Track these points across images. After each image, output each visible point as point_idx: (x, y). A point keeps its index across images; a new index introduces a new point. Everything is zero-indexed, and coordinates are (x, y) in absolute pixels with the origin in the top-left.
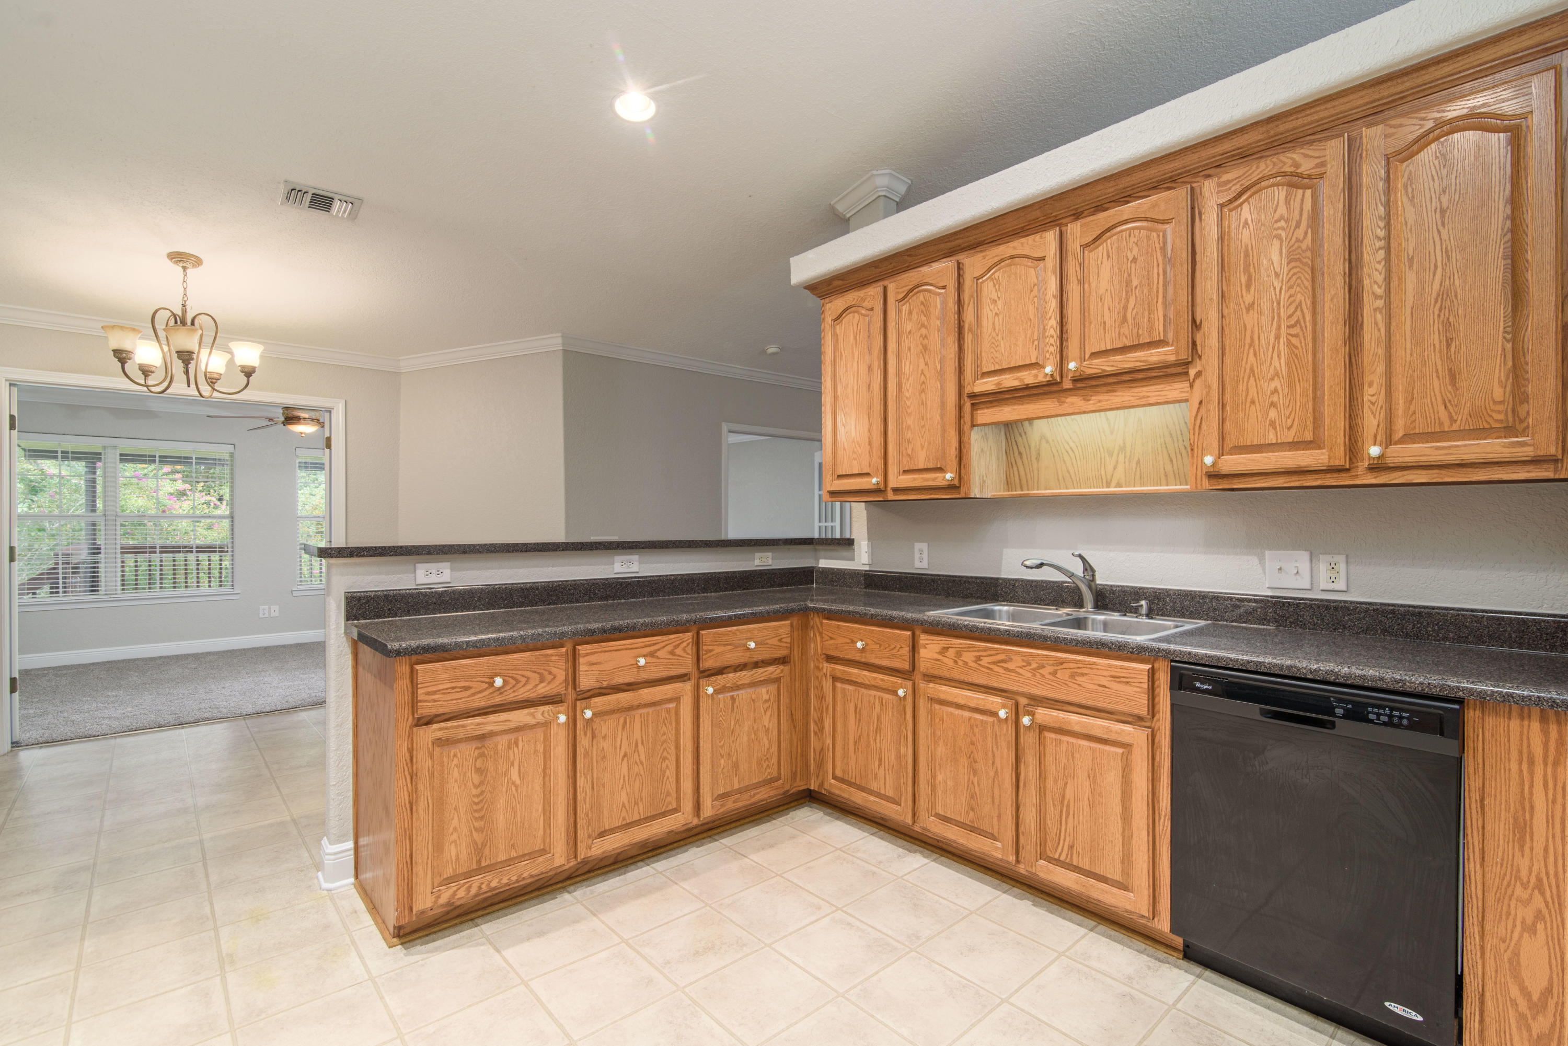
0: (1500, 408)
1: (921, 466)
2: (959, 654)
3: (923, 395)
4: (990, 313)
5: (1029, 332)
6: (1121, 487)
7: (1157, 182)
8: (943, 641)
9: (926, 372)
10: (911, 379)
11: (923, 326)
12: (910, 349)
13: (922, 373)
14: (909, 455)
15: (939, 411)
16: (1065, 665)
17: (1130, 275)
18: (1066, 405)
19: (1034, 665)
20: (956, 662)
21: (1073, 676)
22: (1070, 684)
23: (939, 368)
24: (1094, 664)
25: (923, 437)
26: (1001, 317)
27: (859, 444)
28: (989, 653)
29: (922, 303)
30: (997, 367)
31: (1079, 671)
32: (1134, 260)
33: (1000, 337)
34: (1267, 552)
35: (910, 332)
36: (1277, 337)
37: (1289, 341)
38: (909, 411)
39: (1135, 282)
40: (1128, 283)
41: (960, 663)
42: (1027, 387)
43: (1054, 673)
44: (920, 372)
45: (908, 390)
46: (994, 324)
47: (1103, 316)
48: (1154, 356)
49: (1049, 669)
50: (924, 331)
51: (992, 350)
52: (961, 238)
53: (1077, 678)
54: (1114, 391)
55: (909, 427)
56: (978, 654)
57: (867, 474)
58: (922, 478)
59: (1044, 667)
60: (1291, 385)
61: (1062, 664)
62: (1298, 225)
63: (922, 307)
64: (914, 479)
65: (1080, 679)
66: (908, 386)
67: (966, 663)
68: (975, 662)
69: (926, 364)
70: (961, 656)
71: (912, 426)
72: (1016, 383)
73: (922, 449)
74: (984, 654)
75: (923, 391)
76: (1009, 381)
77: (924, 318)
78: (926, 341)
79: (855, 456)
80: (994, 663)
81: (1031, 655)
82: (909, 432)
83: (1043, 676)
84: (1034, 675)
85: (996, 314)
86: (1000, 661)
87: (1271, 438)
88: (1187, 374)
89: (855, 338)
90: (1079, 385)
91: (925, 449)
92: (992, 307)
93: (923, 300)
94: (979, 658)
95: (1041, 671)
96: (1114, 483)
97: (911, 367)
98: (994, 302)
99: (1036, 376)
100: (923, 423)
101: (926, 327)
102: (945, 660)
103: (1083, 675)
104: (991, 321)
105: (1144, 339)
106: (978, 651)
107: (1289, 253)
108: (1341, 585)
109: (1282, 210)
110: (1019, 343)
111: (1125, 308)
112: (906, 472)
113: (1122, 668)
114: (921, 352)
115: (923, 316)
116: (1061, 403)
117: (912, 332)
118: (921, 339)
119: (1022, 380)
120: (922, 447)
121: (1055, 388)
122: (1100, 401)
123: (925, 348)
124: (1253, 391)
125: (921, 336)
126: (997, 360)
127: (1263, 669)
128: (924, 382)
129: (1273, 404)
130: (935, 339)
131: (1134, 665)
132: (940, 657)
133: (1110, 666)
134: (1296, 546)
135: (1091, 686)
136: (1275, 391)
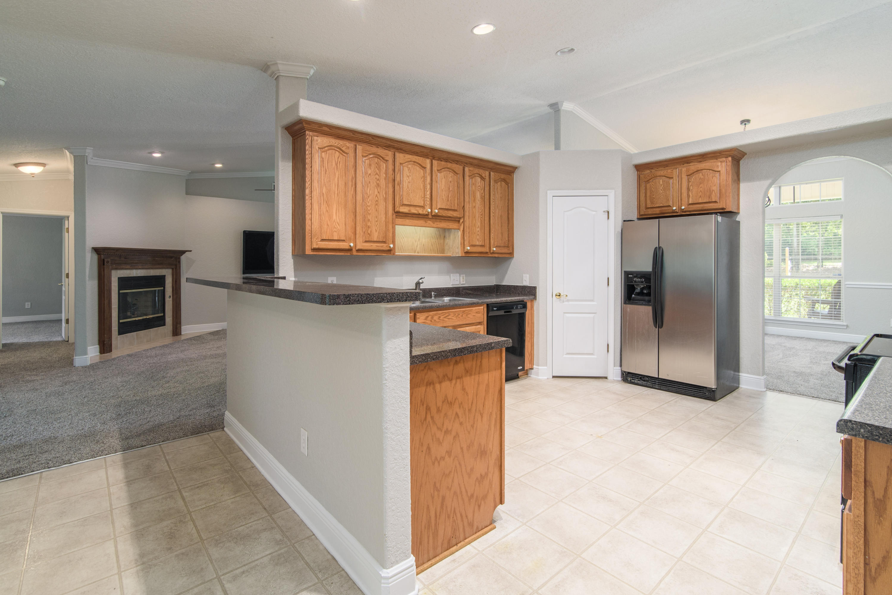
0: (507, 242)
1: (375, 240)
2: (432, 318)
3: (377, 206)
4: (406, 181)
5: (421, 193)
6: (419, 253)
7: (455, 160)
8: (426, 314)
9: (378, 196)
10: (370, 198)
11: (377, 174)
12: (370, 182)
13: (376, 196)
14: (369, 234)
15: (385, 216)
16: (465, 312)
17: (449, 186)
18: (427, 223)
19: (457, 315)
20: (431, 321)
21: (467, 315)
22: (466, 318)
23: (385, 197)
24: (472, 310)
25: (376, 226)
26: (411, 184)
27: (338, 223)
28: (443, 314)
29: (377, 163)
30: (409, 203)
31: (468, 313)
32: (451, 182)
33: (410, 192)
34: (451, 275)
35: (370, 174)
36: (479, 217)
37: (481, 220)
38: (369, 212)
39: (451, 189)
40: (449, 189)
41: (433, 321)
42: (419, 214)
43: (462, 316)
44: (375, 195)
45: (369, 202)
46: (408, 185)
47: (443, 197)
48: (455, 214)
49: (461, 314)
50: (377, 176)
51: (407, 196)
52: (397, 144)
53: (468, 315)
54: (441, 222)
55: (369, 220)
56: (439, 316)
57: (344, 241)
58: (376, 245)
59: (459, 314)
60: (481, 230)
61: (464, 312)
62: (482, 190)
63: (376, 165)
64: (372, 246)
65: (469, 316)
66: (369, 200)
67: (435, 320)
68: (438, 319)
69: (379, 192)
70: (433, 318)
71: (370, 220)
72: (416, 212)
73: (376, 232)
74: (441, 315)
75: (377, 204)
76: (414, 210)
77: (377, 171)
78: (378, 182)
79: (335, 230)
80: (445, 318)
81: (456, 311)
82: (369, 222)
83: (459, 317)
84: (457, 318)
85: (409, 182)
86: (446, 317)
87: (478, 243)
88: (459, 221)
89: (337, 165)
90: (434, 218)
91: (377, 232)
92: (407, 178)
93: (377, 162)
94: (440, 317)
95: (459, 316)
96: (416, 252)
97: (371, 191)
98: (408, 177)
99: (423, 211)
100: (376, 220)
101: (378, 175)
102: (427, 321)
103: (469, 314)
104: (407, 184)
105: (453, 208)
106: (439, 315)
107: (481, 196)
108: (464, 283)
109: (479, 184)
110: (417, 196)
111: (448, 196)
112: (366, 242)
113: (478, 309)
114: (376, 186)
115: (377, 169)
116: (426, 222)
117: (371, 175)
118: (376, 180)
119: (418, 211)
120: (376, 231)
121: (426, 217)
122: (437, 224)
123: (378, 185)
124: (475, 230)
125: (376, 178)
126: (409, 201)
127: (503, 302)
128: (377, 201)
129: (478, 234)
130: (383, 182)
131: (480, 307)
132: (425, 321)
133: (476, 309)
134: (457, 273)
135: (472, 317)
136: (478, 231)
